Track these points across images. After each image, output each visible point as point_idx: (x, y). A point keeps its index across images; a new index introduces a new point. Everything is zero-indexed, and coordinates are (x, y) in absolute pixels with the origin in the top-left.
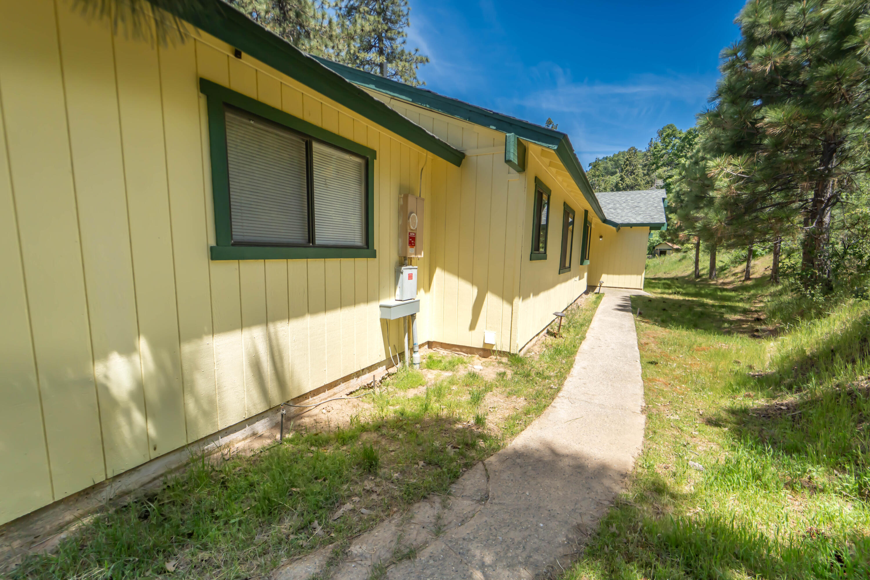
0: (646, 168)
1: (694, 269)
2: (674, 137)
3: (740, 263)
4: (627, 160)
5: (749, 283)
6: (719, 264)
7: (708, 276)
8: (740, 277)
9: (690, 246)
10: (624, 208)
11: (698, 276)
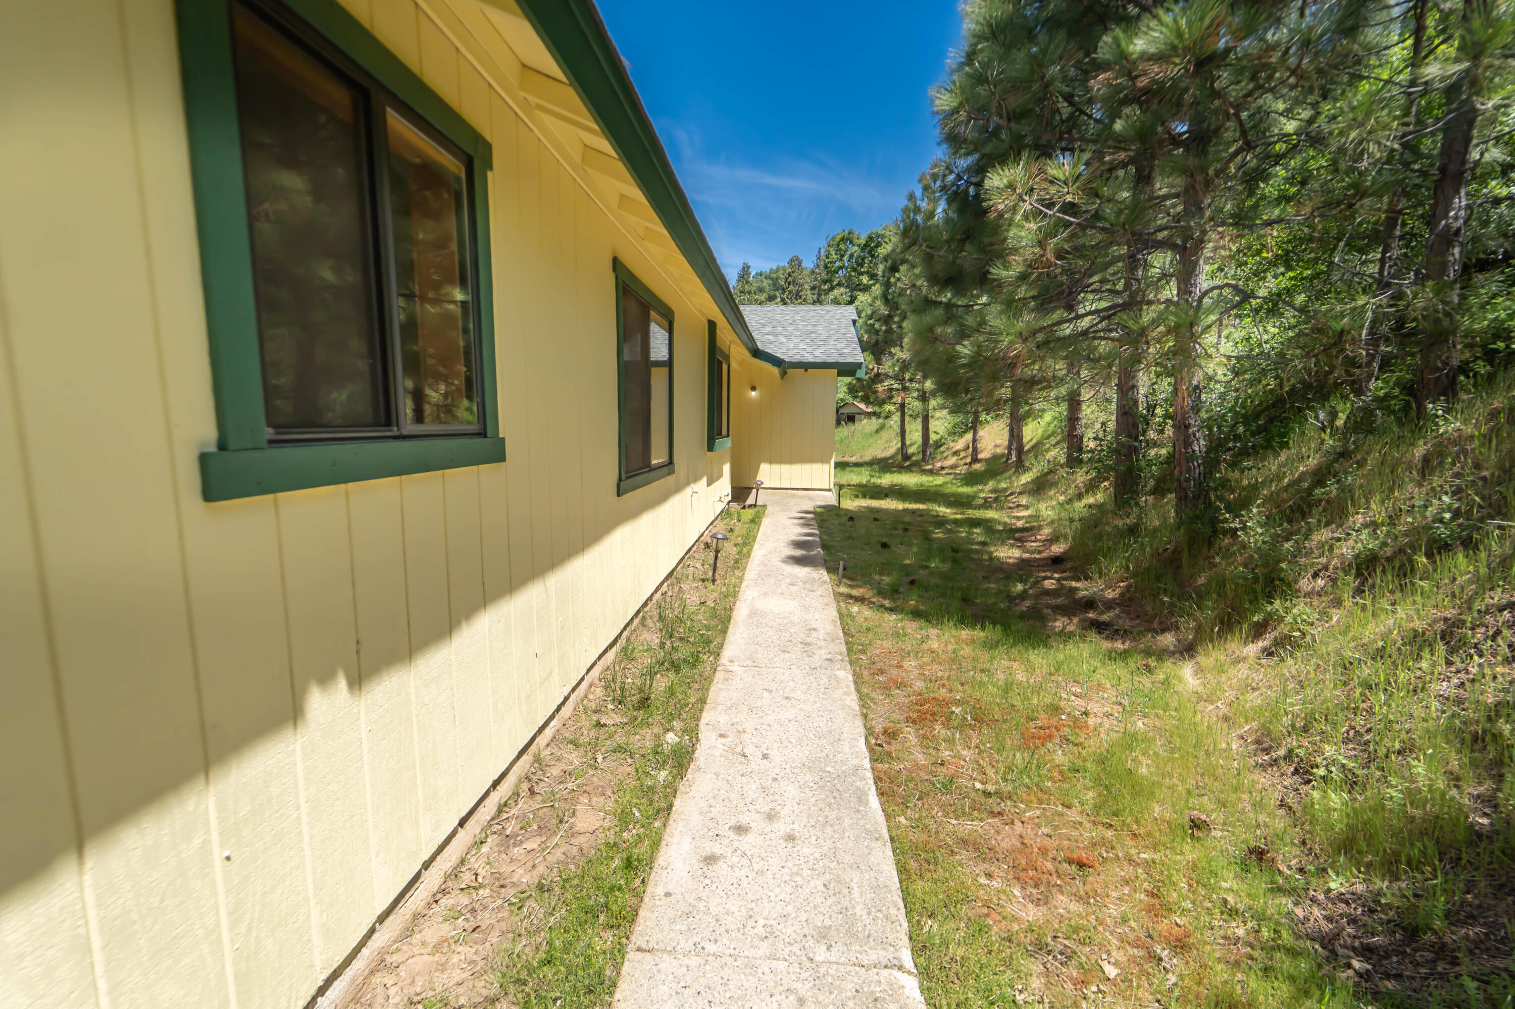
0: (816, 292)
1: (899, 445)
2: (851, 242)
3: (961, 435)
4: (790, 275)
5: (977, 466)
6: (933, 437)
7: (921, 456)
8: (964, 457)
9: (892, 408)
10: (791, 334)
11: (906, 457)
